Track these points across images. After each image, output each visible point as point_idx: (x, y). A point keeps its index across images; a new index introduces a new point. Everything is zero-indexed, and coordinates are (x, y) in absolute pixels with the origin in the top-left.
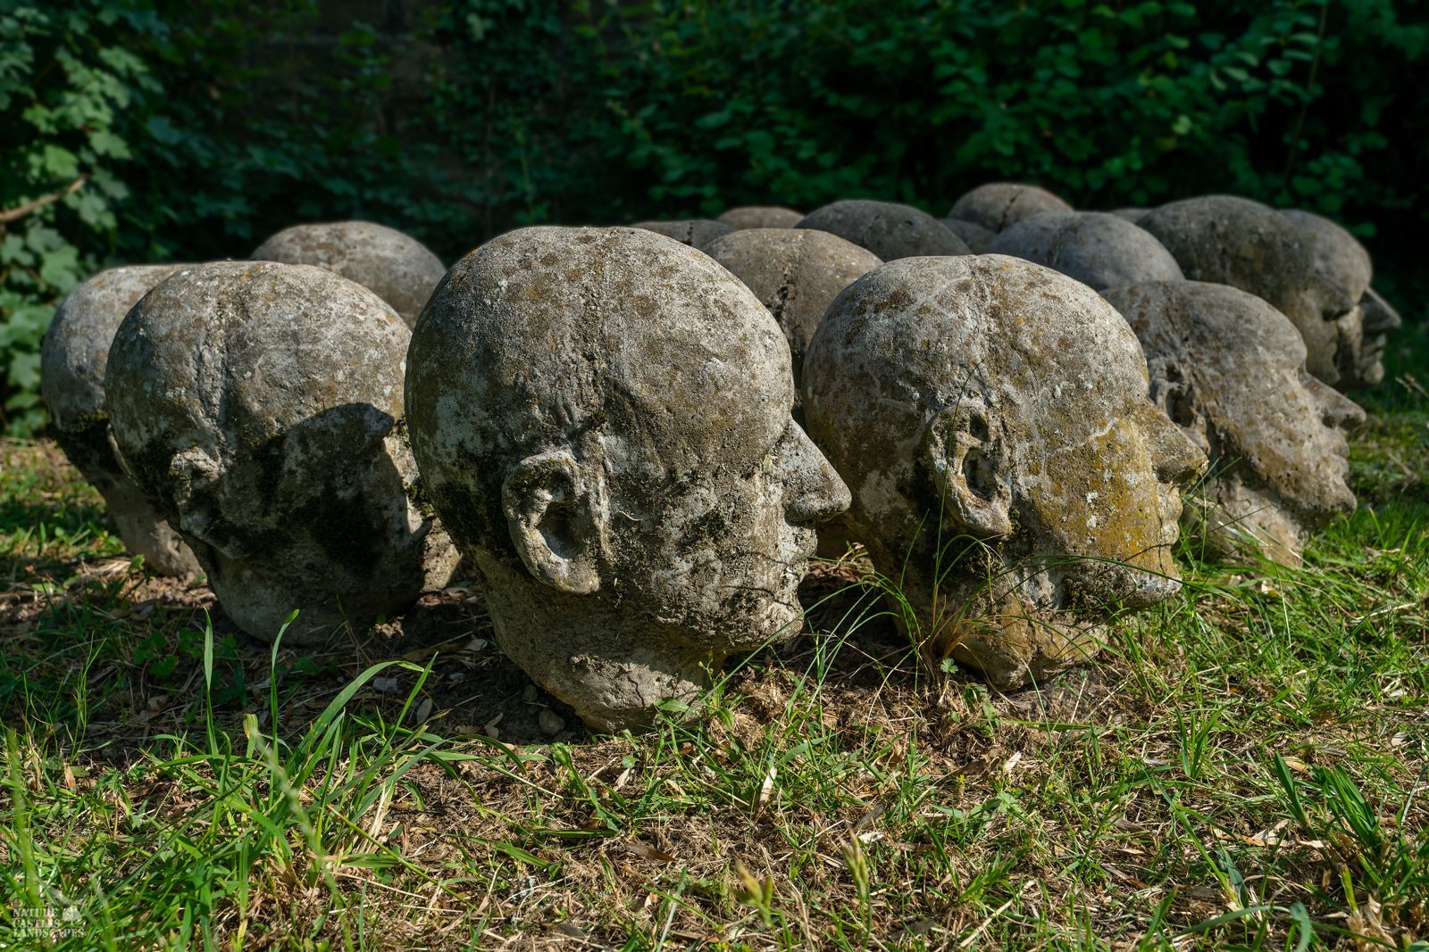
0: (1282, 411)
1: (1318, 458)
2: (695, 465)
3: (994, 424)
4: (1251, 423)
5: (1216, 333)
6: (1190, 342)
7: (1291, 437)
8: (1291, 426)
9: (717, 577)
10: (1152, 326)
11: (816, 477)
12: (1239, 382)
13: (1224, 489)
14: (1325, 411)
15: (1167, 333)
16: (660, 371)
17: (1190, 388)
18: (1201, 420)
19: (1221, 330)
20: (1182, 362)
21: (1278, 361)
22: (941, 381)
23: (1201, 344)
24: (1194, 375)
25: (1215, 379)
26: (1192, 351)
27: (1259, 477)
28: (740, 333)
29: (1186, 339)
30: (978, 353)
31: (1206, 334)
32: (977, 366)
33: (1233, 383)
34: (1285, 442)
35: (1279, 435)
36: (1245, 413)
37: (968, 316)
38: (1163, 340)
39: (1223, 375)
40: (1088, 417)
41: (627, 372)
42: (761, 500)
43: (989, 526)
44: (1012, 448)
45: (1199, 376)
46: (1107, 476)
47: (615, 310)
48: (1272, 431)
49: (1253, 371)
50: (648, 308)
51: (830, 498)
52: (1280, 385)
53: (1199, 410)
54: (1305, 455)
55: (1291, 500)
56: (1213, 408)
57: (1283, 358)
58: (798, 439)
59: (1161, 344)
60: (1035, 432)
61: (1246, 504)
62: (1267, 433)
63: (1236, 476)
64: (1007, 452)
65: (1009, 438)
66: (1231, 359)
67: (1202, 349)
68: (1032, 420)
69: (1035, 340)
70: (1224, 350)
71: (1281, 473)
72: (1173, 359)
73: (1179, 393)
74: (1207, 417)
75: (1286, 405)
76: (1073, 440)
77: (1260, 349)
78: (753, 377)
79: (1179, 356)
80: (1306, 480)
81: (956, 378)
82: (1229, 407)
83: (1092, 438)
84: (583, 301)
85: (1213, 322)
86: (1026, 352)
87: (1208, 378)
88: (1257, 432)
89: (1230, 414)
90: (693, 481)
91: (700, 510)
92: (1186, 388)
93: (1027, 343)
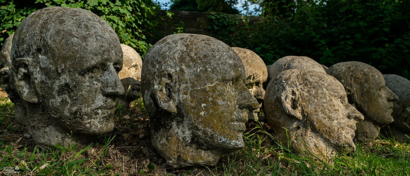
0: (328, 109)
1: (339, 126)
2: (63, 67)
3: (175, 77)
4: (316, 111)
5: (311, 83)
6: (302, 85)
7: (330, 118)
8: (331, 115)
9: (69, 105)
10: (291, 79)
11: (113, 83)
12: (315, 98)
13: (304, 132)
14: (349, 114)
15: (295, 82)
16: (58, 39)
17: (298, 98)
18: (300, 108)
19: (313, 82)
20: (298, 90)
21: (330, 94)
22: (164, 63)
23: (305, 86)
24: (301, 94)
25: (307, 96)
26: (302, 87)
27: (316, 129)
28: (87, 33)
29: (301, 84)
30: (176, 55)
31: (308, 83)
32: (175, 59)
33: (313, 98)
34: (327, 119)
35: (325, 116)
36: (314, 108)
37: (179, 46)
38: (294, 83)
39: (310, 95)
40: (207, 79)
41: (49, 37)
42: (88, 84)
43: (166, 108)
44: (180, 85)
45: (302, 95)
46: (210, 99)
47: (53, 22)
48: (323, 115)
49: (320, 96)
50: (62, 22)
51: (115, 90)
52: (329, 101)
53: (299, 105)
54: (334, 124)
55: (327, 139)
56: (304, 105)
57: (332, 93)
58: (111, 71)
59: (293, 84)
60: (189, 82)
61: (311, 138)
62: (321, 115)
63: (309, 128)
64: (178, 86)
65: (180, 82)
66: (314, 91)
67: (306, 87)
68: (188, 77)
69: (196, 54)
70: (312, 88)
71: (324, 129)
72: (295, 89)
73: (295, 99)
74: (302, 108)
75: (330, 108)
76: (200, 86)
77: (324, 89)
78: (87, 45)
79: (297, 88)
80: (333, 133)
81: (168, 62)
82: (310, 106)
83: (207, 86)
84: (47, 19)
85: (311, 80)
86: (191, 57)
87: (305, 96)
88: (317, 115)
89: (309, 108)
90: (62, 72)
91: (63, 82)
92: (297, 98)
93: (193, 54)
